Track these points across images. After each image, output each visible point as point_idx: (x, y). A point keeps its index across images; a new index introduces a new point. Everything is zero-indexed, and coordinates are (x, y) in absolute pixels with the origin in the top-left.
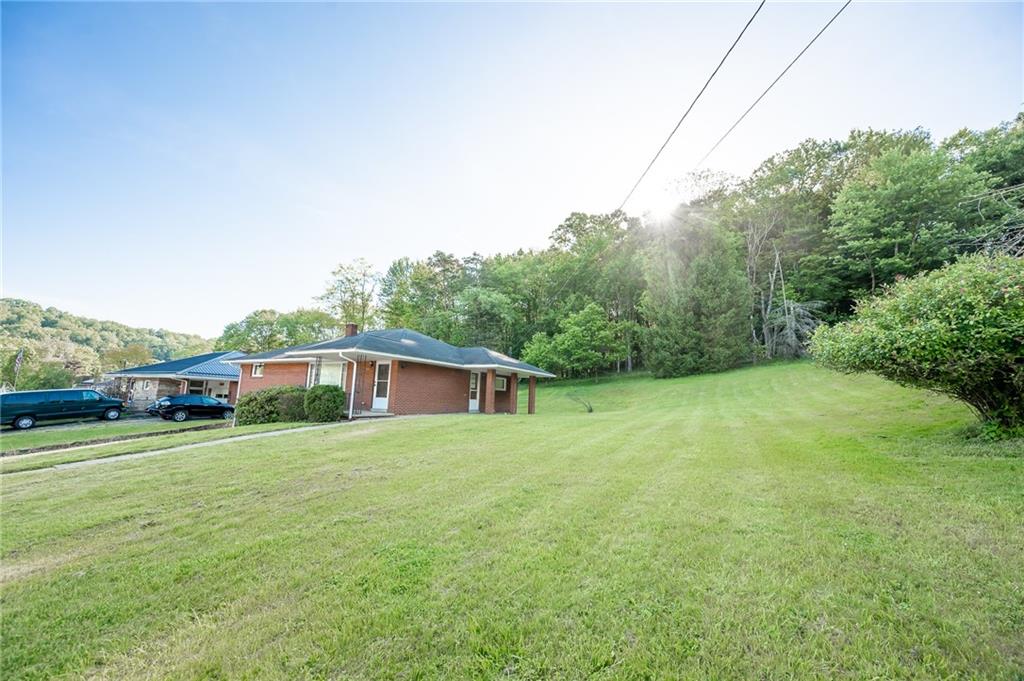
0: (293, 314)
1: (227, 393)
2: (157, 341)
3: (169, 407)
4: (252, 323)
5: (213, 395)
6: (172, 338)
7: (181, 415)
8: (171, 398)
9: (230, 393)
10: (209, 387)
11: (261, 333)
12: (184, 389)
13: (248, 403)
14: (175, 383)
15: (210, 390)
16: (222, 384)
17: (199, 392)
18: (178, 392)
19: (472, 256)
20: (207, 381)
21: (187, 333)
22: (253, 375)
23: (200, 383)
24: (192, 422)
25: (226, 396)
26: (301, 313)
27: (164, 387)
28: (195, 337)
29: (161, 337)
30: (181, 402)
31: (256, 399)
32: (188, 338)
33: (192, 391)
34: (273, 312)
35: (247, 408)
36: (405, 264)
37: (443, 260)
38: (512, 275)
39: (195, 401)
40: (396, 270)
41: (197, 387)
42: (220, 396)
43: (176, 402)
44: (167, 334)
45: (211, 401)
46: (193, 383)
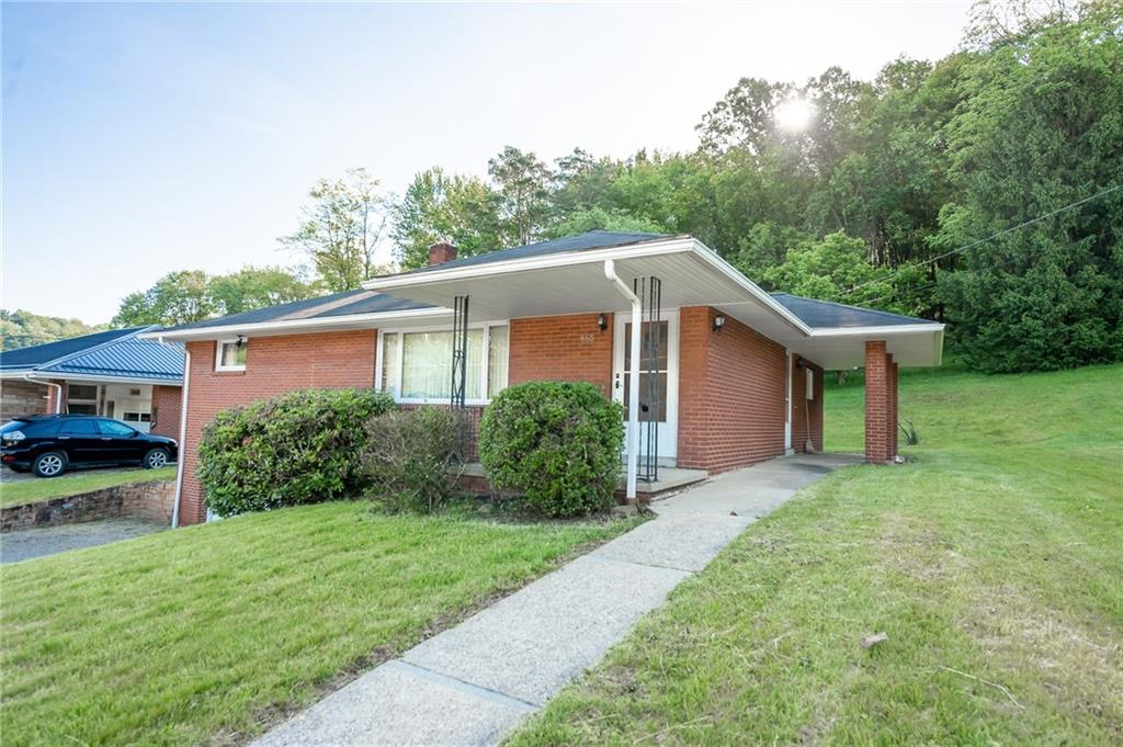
0: (235, 276)
1: (148, 410)
2: (15, 329)
3: (22, 444)
4: (167, 293)
5: (118, 415)
6: (38, 324)
7: (52, 462)
8: (26, 423)
9: (155, 410)
10: (108, 398)
11: (183, 310)
12: (56, 404)
13: (238, 443)
14: (35, 389)
15: (111, 405)
16: (136, 392)
17: (89, 410)
18: (44, 409)
19: (574, 155)
20: (104, 386)
21: (61, 316)
22: (219, 368)
23: (89, 391)
24: (80, 477)
25: (146, 417)
26: (248, 276)
27: (12, 400)
28: (74, 322)
29: (20, 322)
30: (50, 432)
31: (261, 430)
32: (62, 324)
33: (74, 409)
34: (200, 276)
35: (236, 454)
36: (434, 179)
37: (515, 165)
38: (646, 189)
39: (81, 429)
40: (421, 190)
41: (82, 398)
42: (132, 417)
43: (38, 433)
44: (29, 318)
45: (117, 428)
46: (74, 390)
